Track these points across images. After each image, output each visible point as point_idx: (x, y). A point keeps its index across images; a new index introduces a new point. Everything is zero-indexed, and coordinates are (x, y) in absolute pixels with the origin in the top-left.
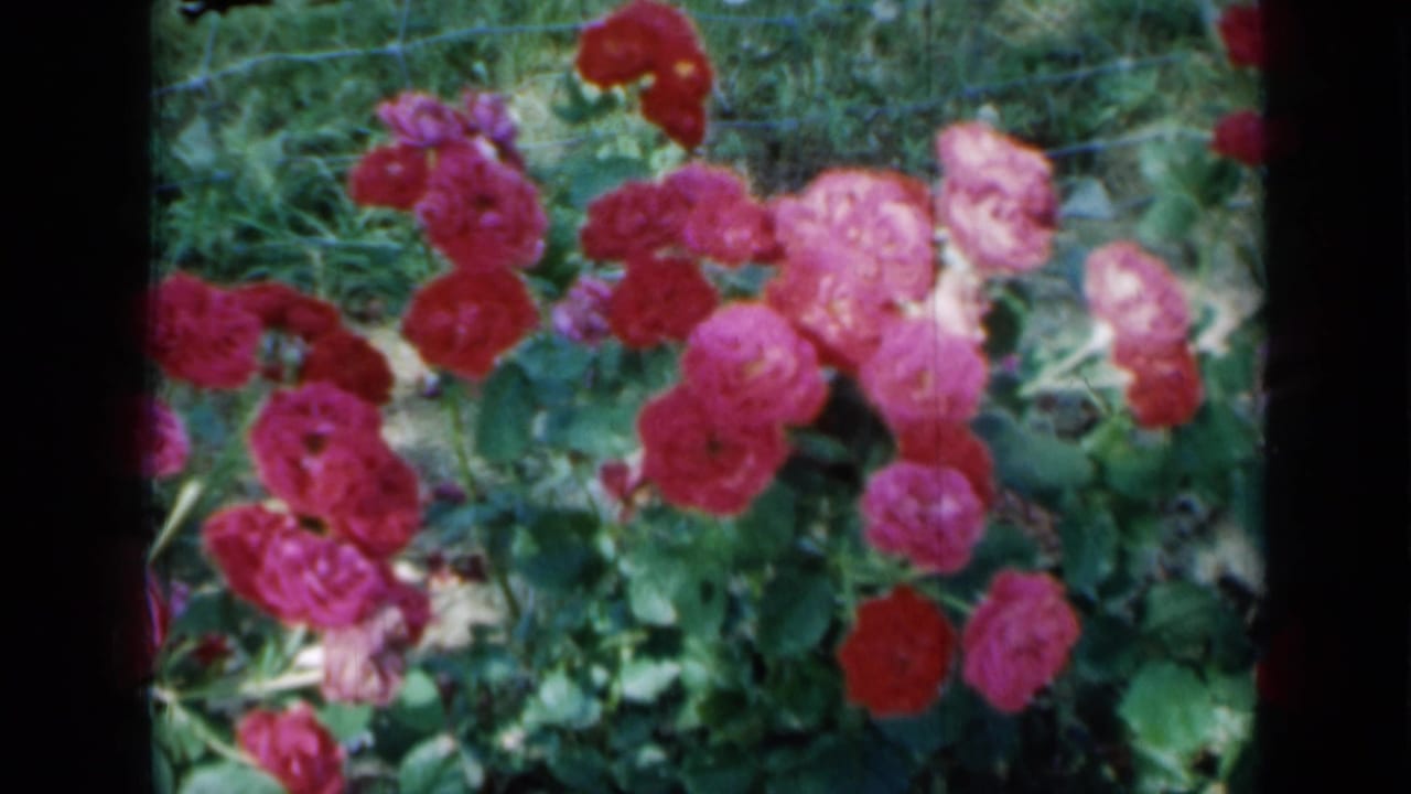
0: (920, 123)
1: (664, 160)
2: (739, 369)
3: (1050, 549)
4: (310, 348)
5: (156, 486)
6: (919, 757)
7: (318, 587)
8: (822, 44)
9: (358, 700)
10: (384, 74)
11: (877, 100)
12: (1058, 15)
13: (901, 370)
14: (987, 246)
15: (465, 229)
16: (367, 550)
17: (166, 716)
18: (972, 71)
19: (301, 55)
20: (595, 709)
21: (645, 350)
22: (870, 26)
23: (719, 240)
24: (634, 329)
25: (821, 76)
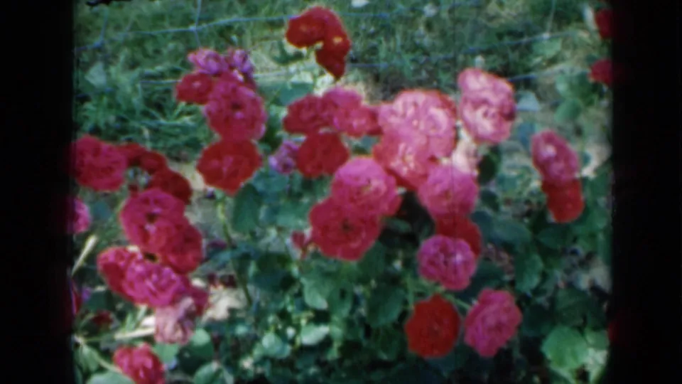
0: (447, 65)
1: (323, 83)
2: (359, 191)
3: (510, 273)
4: (151, 177)
5: (74, 238)
6: (445, 374)
7: (153, 287)
8: (400, 28)
9: (172, 342)
10: (188, 41)
11: (426, 53)
12: (514, 13)
13: (438, 189)
14: (480, 131)
15: (227, 119)
16: (177, 270)
17: (79, 350)
18: (472, 40)
19: (148, 32)
20: (288, 348)
21: (314, 179)
22: (424, 18)
23: (350, 126)
24: (309, 168)
25: (399, 42)
